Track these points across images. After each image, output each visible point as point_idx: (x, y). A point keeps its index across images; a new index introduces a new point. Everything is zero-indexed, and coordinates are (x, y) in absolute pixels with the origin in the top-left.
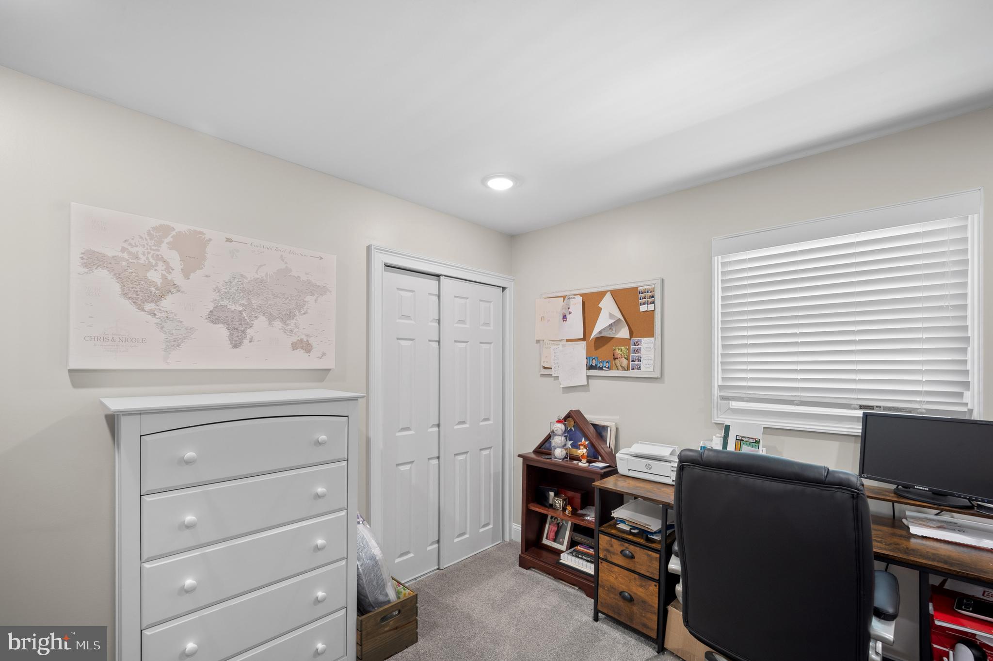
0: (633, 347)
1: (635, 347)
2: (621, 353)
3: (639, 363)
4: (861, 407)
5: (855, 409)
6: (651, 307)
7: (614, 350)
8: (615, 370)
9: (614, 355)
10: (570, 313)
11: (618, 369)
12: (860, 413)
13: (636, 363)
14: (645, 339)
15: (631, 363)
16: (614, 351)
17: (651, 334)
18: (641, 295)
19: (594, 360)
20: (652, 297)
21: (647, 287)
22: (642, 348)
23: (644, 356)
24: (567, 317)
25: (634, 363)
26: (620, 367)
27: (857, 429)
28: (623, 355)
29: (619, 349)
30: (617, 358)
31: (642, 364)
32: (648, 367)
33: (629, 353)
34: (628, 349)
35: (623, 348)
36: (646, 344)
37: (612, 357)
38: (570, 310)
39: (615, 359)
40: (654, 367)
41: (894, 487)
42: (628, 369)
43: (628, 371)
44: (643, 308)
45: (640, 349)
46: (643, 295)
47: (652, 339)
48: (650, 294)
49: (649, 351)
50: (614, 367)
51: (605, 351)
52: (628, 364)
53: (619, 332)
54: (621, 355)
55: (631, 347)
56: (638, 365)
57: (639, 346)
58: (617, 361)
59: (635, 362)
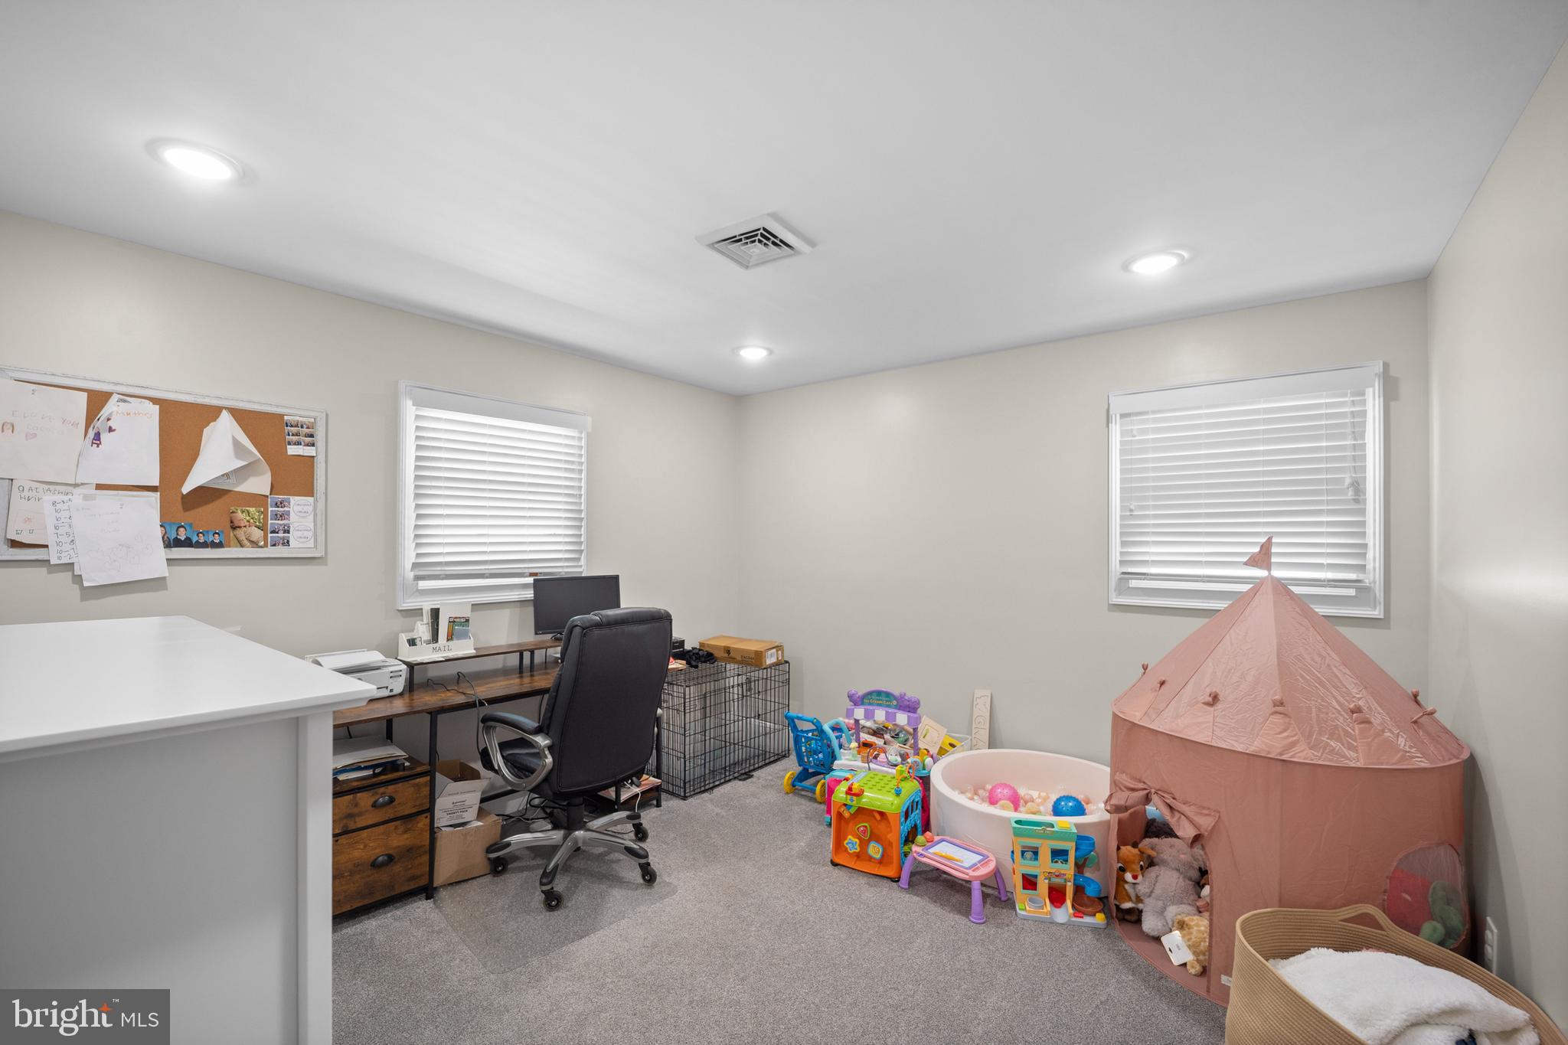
0: (274, 509)
1: (277, 509)
2: (248, 518)
3: (287, 535)
4: (531, 575)
5: (526, 577)
6: (309, 451)
7: (233, 512)
8: (236, 547)
9: (232, 522)
10: (111, 430)
11: (242, 546)
12: (531, 580)
13: (281, 535)
14: (296, 498)
15: (270, 535)
16: (233, 514)
17: (309, 491)
18: (289, 428)
19: (182, 529)
20: (312, 436)
21: (301, 419)
22: (291, 512)
23: (296, 525)
24: (101, 437)
25: (274, 535)
26: (246, 542)
27: (530, 594)
28: (252, 521)
29: (243, 512)
30: (240, 527)
31: (292, 536)
32: (301, 541)
33: (266, 519)
34: (265, 513)
35: (252, 510)
36: (298, 506)
37: (228, 525)
38: (110, 423)
39: (234, 528)
40: (316, 541)
41: (550, 636)
42: (266, 545)
43: (265, 549)
44: (292, 450)
45: (288, 513)
46: (294, 430)
47: (310, 500)
48: (305, 430)
49: (303, 517)
50: (233, 541)
51: (209, 515)
52: (265, 538)
53: (242, 483)
54: (248, 521)
55: (270, 509)
56: (283, 538)
57: (286, 509)
58: (240, 533)
59: (278, 533)
